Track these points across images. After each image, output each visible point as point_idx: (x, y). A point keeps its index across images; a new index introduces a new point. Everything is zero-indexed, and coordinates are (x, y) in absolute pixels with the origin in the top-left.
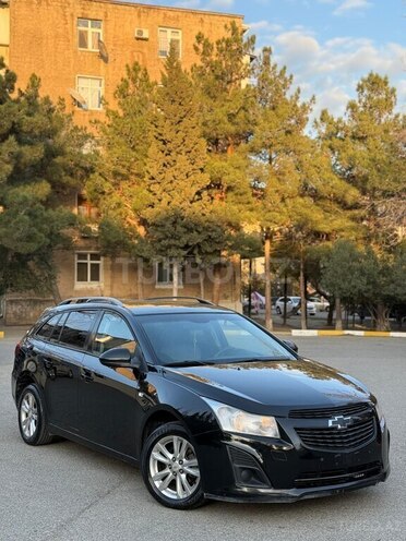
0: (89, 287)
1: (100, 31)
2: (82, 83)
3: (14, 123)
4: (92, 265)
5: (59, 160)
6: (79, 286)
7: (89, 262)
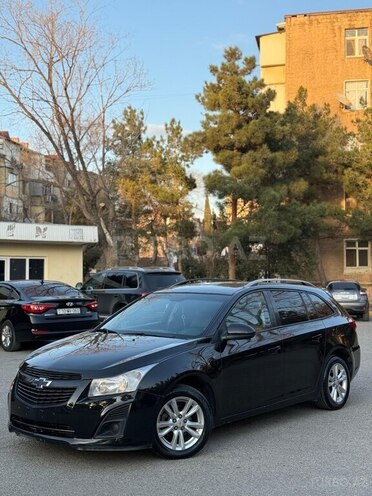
0: (358, 271)
1: (366, 37)
2: (350, 87)
3: (267, 134)
4: (360, 251)
5: (321, 159)
6: (348, 270)
7: (357, 249)
